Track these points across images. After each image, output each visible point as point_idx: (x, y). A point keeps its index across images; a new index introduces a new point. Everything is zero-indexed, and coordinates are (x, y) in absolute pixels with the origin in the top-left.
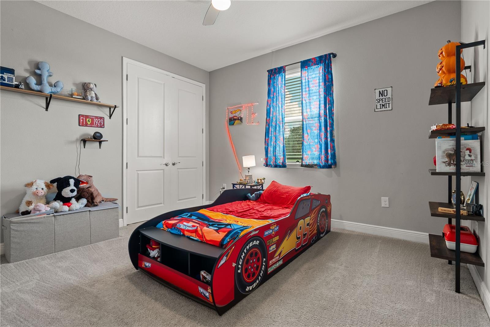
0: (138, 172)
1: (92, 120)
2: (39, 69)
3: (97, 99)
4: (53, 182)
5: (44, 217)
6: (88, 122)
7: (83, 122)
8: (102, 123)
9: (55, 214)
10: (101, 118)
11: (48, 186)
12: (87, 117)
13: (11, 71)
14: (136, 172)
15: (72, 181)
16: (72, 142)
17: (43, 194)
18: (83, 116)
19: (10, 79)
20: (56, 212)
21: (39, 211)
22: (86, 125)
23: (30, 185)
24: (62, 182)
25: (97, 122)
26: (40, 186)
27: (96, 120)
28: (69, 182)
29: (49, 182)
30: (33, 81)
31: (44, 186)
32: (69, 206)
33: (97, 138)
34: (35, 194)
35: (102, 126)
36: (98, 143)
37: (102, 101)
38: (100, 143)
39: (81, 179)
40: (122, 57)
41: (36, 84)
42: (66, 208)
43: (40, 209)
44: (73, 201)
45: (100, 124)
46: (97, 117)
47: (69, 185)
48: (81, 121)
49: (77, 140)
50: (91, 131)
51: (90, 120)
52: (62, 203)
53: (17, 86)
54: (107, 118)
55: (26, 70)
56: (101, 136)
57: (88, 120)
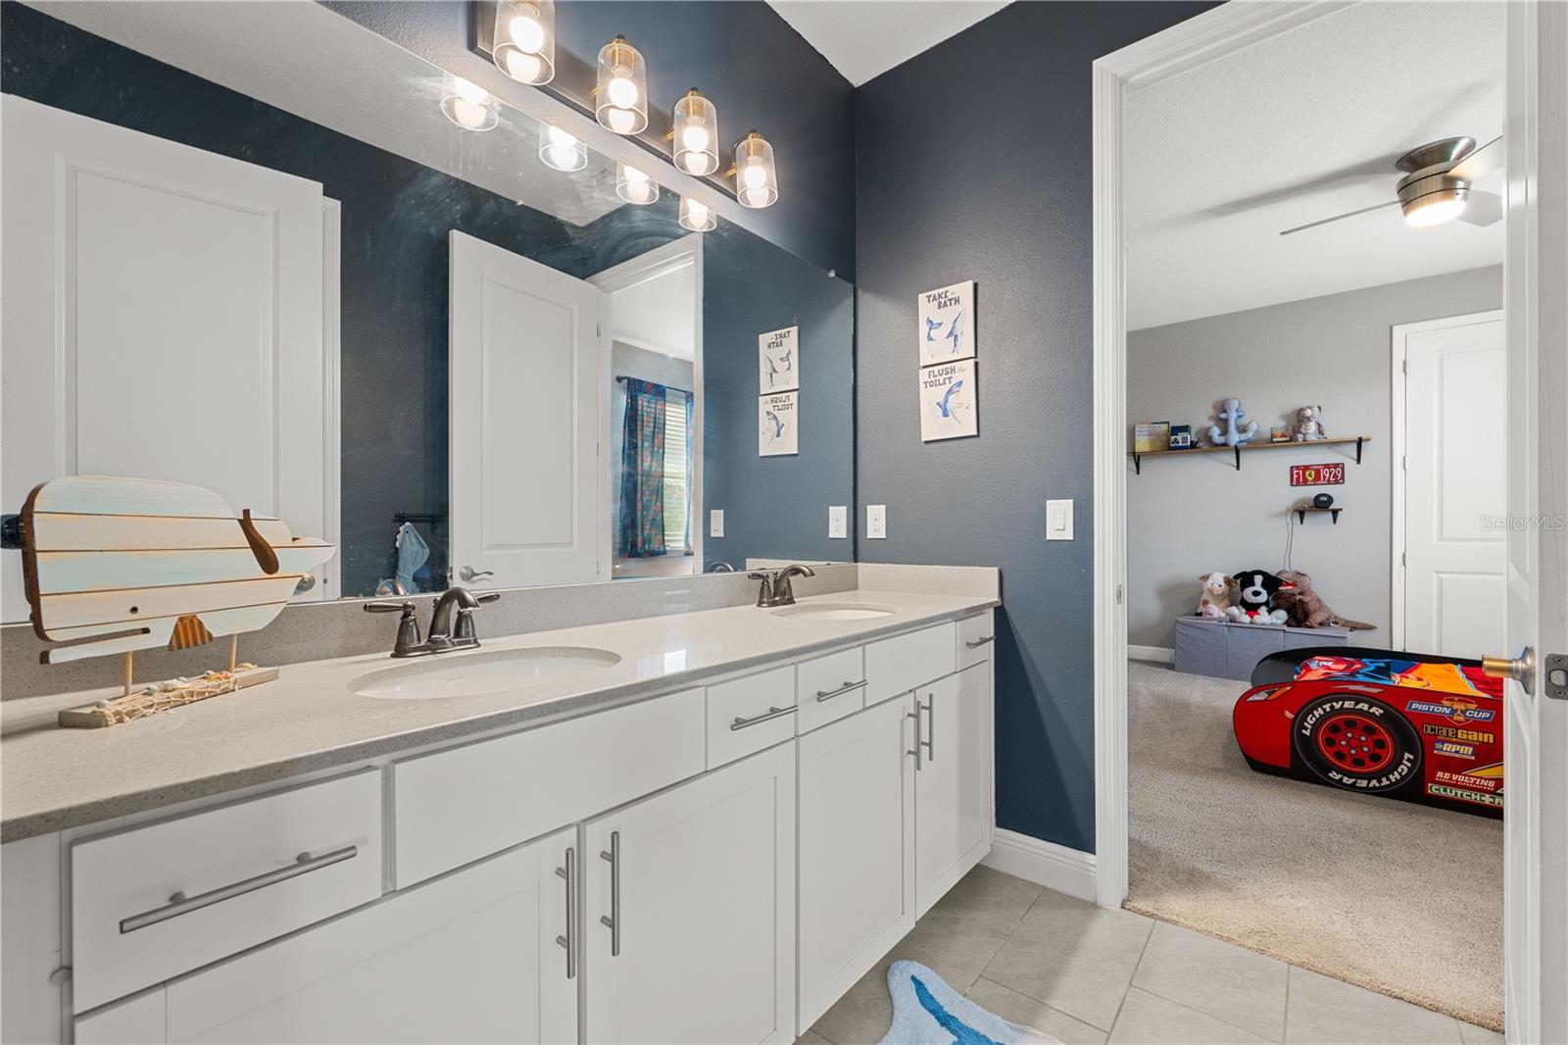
0: (1442, 575)
1: (1318, 472)
2: (1225, 412)
3: (1320, 432)
4: (1236, 577)
5: (1214, 624)
6: (1308, 478)
7: (1298, 479)
8: (1340, 475)
9: (1229, 624)
10: (1336, 466)
11: (1228, 581)
12: (1306, 468)
13: (1185, 429)
14: (1435, 575)
15: (1258, 579)
16: (1279, 515)
17: (1220, 592)
18: (1298, 468)
19: (1185, 439)
20: (1231, 621)
21: (1211, 614)
22: (1305, 482)
23: (1206, 578)
24: (1246, 579)
25: (1327, 476)
26: (1217, 581)
27: (1325, 472)
28: (1253, 579)
29: (1231, 577)
30: (1216, 432)
31: (1222, 582)
32: (1252, 617)
33: (1322, 504)
34: (1211, 591)
35: (1339, 480)
36: (1330, 515)
37: (1331, 434)
38: (1335, 513)
39: (1283, 577)
40: (1391, 328)
41: (1220, 435)
42: (1246, 619)
43: (1211, 612)
44: (1263, 610)
45: (1335, 476)
46: (1327, 466)
47: (1253, 584)
48: (1295, 476)
49: (1288, 510)
50: (1311, 492)
51: (1313, 472)
52: (1244, 611)
53: (1193, 445)
54: (1350, 465)
55: (1211, 418)
56: (1330, 500)
57: (1307, 473)
